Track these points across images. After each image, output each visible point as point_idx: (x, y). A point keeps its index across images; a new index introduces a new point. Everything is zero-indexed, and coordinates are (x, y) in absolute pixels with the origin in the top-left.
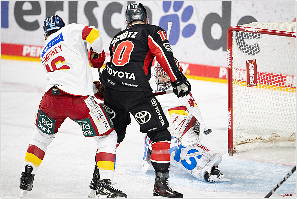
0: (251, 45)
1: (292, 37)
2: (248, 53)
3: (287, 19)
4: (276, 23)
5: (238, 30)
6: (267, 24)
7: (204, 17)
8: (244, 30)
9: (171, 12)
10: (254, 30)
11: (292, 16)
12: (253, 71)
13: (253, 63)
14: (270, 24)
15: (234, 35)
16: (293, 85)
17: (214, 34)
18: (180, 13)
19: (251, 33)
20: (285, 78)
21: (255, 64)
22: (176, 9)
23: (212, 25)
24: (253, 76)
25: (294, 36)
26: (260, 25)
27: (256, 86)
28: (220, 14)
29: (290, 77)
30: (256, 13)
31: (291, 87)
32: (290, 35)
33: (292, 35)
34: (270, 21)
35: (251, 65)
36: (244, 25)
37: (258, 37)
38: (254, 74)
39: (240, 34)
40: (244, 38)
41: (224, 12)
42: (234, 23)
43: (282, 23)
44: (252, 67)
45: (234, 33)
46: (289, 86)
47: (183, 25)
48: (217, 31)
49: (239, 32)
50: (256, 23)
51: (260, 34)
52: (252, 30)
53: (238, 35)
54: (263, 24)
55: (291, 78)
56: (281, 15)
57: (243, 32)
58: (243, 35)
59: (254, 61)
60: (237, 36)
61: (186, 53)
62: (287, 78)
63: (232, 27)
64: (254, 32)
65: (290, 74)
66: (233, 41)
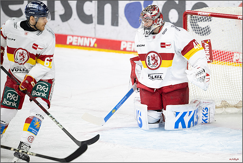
0: (204, 27)
2: (203, 34)
3: (234, 4)
5: (192, 14)
6: (217, 8)
7: (163, 4)
8: (197, 14)
10: (206, 14)
12: (208, 49)
13: (207, 42)
15: (188, 19)
17: (172, 18)
19: (203, 17)
21: (210, 44)
23: (169, 11)
24: (209, 54)
25: (240, 19)
26: (211, 9)
27: (212, 62)
32: (236, 18)
33: (238, 17)
34: (219, 6)
35: (206, 44)
36: (197, 10)
37: (209, 20)
38: (209, 52)
40: (198, 21)
42: (188, 8)
43: (229, 8)
44: (207, 46)
45: (189, 16)
48: (174, 16)
49: (193, 16)
50: (207, 8)
51: (211, 17)
52: (203, 14)
53: (193, 19)
54: (213, 9)
55: (238, 55)
57: (196, 16)
58: (197, 18)
59: (209, 41)
62: (235, 54)
63: (186, 11)
64: (206, 16)
66: (188, 24)
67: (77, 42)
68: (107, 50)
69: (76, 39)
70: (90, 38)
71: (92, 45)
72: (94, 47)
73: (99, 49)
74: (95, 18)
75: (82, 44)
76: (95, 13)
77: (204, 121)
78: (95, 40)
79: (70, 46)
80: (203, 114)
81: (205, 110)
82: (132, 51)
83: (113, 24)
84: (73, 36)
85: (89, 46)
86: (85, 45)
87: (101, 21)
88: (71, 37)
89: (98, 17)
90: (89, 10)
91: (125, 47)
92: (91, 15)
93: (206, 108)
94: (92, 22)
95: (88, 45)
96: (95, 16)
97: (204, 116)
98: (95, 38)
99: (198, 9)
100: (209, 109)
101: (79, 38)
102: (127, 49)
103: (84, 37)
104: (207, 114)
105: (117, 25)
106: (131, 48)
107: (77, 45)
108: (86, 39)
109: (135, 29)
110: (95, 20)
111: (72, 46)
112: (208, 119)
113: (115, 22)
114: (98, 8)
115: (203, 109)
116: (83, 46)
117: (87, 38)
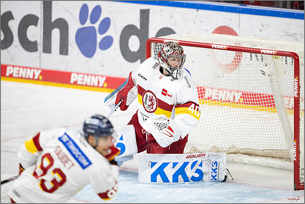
1: (212, 48)
3: (207, 30)
4: (196, 35)
5: (156, 42)
6: (186, 35)
7: (121, 29)
8: (162, 42)
9: (88, 24)
11: (212, 28)
14: (189, 36)
15: (153, 47)
16: (212, 98)
17: (132, 46)
18: (97, 25)
20: (205, 90)
22: (93, 21)
23: (129, 37)
26: (179, 37)
28: (138, 25)
29: (210, 89)
30: (175, 24)
31: (210, 100)
34: (188, 33)
36: (162, 37)
39: (158, 46)
41: (141, 24)
42: (152, 34)
43: (202, 35)
45: (153, 44)
46: (209, 99)
47: (100, 38)
48: (134, 44)
49: (158, 44)
53: (157, 47)
54: (182, 36)
55: (211, 91)
56: (200, 26)
57: (162, 44)
60: (156, 49)
61: (103, 66)
62: (207, 90)
63: (150, 39)
65: (210, 87)
66: (151, 53)
67: (18, 74)
68: (54, 83)
69: (17, 70)
70: (34, 68)
71: (36, 77)
72: (38, 79)
73: (44, 82)
74: (40, 46)
75: (24, 76)
76: (41, 39)
77: (214, 177)
78: (40, 71)
79: (9, 78)
80: (212, 169)
81: (215, 164)
82: (84, 85)
83: (61, 53)
84: (13, 67)
85: (33, 79)
86: (27, 77)
87: (47, 49)
88: (11, 68)
89: (44, 44)
90: (34, 36)
91: (75, 80)
92: (36, 42)
93: (216, 162)
94: (36, 50)
95: (31, 77)
96: (41, 42)
97: (213, 172)
98: (40, 69)
99: (165, 37)
100: (218, 164)
101: (21, 69)
102: (79, 83)
103: (27, 68)
104: (216, 169)
105: (66, 53)
106: (83, 81)
107: (18, 78)
108: (29, 70)
109: (88, 59)
110: (40, 47)
111: (12, 78)
112: (217, 176)
113: (64, 50)
114: (44, 33)
115: (212, 163)
116: (25, 78)
117: (31, 69)
